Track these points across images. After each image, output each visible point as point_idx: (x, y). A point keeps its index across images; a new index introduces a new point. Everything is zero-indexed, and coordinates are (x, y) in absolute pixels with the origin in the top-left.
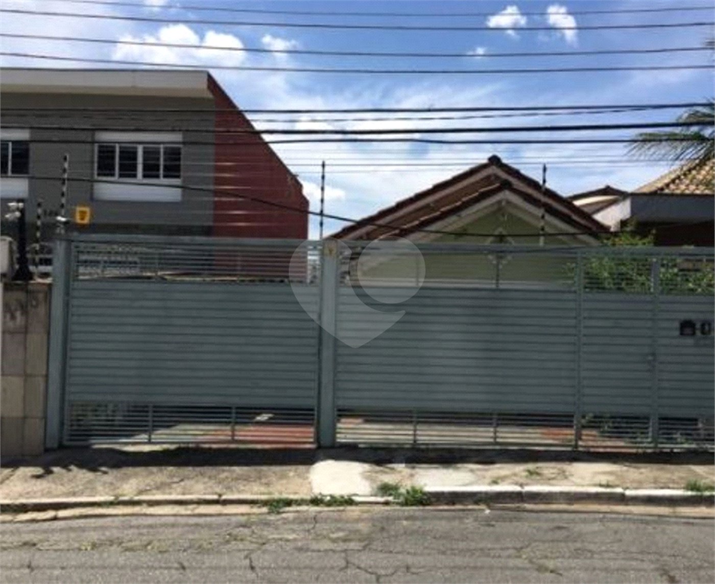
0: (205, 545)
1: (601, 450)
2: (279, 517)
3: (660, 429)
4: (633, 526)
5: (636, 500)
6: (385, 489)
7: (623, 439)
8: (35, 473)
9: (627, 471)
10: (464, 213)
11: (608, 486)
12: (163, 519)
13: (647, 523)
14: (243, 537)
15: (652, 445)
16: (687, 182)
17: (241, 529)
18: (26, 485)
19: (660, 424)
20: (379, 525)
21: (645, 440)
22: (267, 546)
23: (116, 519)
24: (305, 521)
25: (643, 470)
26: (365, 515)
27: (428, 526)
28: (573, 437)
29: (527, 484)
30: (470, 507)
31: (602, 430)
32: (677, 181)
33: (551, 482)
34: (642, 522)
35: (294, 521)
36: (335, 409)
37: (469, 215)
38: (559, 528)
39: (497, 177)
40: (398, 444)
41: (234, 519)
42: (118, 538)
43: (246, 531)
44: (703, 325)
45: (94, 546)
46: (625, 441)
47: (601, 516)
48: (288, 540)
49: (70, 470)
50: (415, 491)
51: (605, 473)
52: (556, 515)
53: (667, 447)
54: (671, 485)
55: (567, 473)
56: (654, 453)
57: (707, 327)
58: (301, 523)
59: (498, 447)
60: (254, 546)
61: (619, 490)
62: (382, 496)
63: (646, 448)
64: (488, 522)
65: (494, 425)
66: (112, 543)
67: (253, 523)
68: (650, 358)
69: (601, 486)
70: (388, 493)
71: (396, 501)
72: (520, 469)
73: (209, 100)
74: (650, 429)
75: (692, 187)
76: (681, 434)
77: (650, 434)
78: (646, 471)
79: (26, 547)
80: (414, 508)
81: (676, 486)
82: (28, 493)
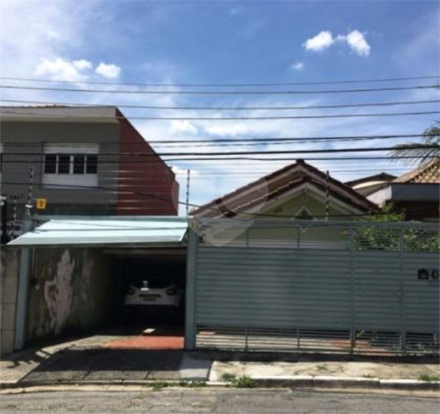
0: (116, 407)
1: (369, 354)
2: (160, 393)
3: (407, 340)
4: (381, 401)
5: (386, 386)
6: (226, 377)
7: (385, 347)
8: (9, 365)
9: (384, 368)
10: (279, 197)
11: (369, 377)
12: (90, 394)
13: (391, 399)
14: (139, 404)
15: (402, 351)
16: (431, 174)
17: (137, 400)
18: (4, 372)
19: (407, 337)
20: (222, 398)
21: (397, 348)
22: (153, 410)
23: (61, 393)
24: (176, 395)
25: (394, 367)
26: (214, 393)
27: (252, 399)
28: (350, 345)
29: (318, 375)
30: (280, 389)
31: (371, 340)
32: (424, 174)
33: (333, 374)
34: (387, 399)
35: (170, 395)
36: (195, 325)
37: (283, 198)
38: (334, 401)
39: (302, 173)
40: (236, 349)
41: (133, 394)
42: (64, 403)
43: (141, 400)
44: (433, 272)
45: (51, 408)
46: (385, 349)
47: (362, 395)
48: (166, 406)
49: (30, 363)
50: (245, 378)
51: (369, 369)
52: (334, 395)
53: (412, 353)
54: (411, 377)
55: (344, 368)
56: (404, 356)
57: (435, 274)
58: (174, 396)
59: (300, 352)
60: (146, 409)
61: (376, 379)
62: (224, 381)
63: (398, 353)
64: (290, 398)
65: (298, 337)
66: (60, 406)
67: (144, 396)
68: (399, 294)
69: (365, 376)
70: (228, 379)
71: (234, 384)
72: (313, 365)
73: (116, 124)
74: (401, 341)
75: (434, 178)
76: (422, 344)
77: (400, 344)
78: (397, 368)
79: (10, 408)
80: (244, 389)
81: (414, 377)
82: (6, 377)
